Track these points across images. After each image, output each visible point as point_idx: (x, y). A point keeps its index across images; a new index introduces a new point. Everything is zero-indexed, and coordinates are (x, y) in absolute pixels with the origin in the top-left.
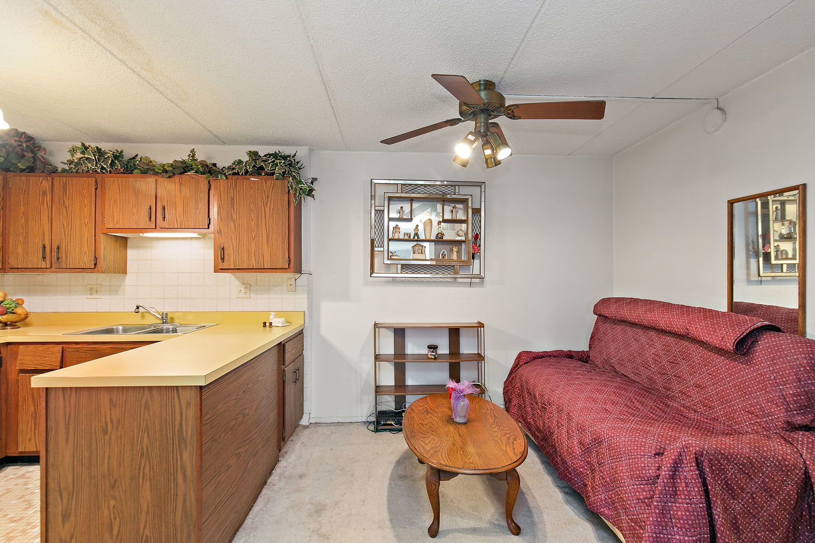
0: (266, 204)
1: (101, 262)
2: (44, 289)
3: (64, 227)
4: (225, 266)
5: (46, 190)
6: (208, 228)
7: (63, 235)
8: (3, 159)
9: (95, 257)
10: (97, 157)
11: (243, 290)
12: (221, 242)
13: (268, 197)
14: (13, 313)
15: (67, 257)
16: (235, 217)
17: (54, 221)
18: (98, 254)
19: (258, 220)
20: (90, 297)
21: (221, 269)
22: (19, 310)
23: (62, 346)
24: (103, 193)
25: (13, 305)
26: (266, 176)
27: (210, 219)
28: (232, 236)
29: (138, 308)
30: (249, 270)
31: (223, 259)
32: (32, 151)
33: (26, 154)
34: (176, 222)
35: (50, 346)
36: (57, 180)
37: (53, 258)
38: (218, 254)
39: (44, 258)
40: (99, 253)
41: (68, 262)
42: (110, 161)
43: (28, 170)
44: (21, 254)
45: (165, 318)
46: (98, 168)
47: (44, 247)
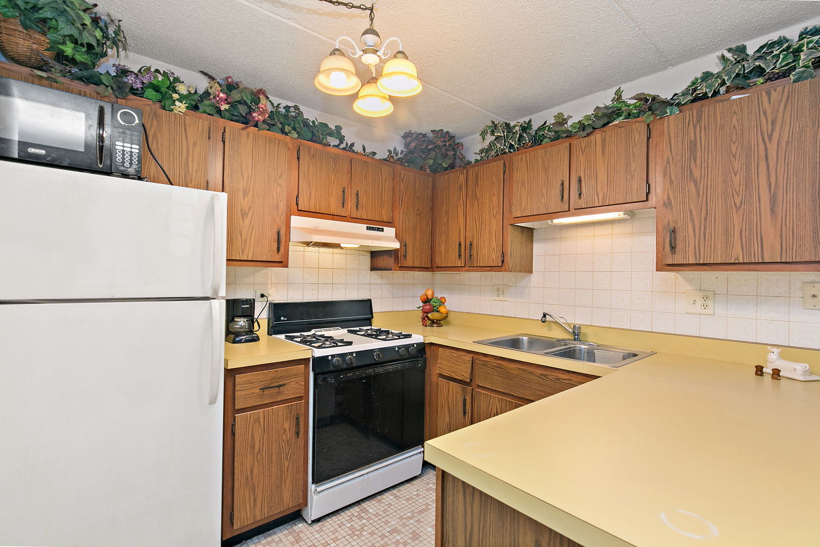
0: (770, 137)
1: (508, 259)
2: (461, 288)
3: (476, 221)
4: (678, 259)
5: (462, 184)
6: (647, 200)
7: (475, 231)
8: (433, 161)
9: (503, 253)
10: (505, 134)
11: (700, 302)
12: (671, 221)
13: (774, 123)
14: (438, 311)
15: (477, 253)
16: (697, 174)
17: (467, 216)
18: (505, 250)
19: (748, 169)
20: (496, 298)
21: (668, 265)
22: (442, 309)
23: (472, 355)
24: (511, 177)
25: (438, 303)
26: (769, 83)
27: (649, 185)
28: (692, 207)
29: (544, 316)
30: (728, 267)
31: (673, 248)
32: (454, 150)
33: (448, 152)
34: (596, 198)
35: (462, 353)
36: (471, 171)
37: (467, 255)
38: (664, 241)
39: (460, 256)
40: (506, 248)
41: (479, 260)
42: (518, 135)
43: (449, 168)
44: (443, 252)
45: (576, 333)
46: (506, 148)
47: (460, 245)
